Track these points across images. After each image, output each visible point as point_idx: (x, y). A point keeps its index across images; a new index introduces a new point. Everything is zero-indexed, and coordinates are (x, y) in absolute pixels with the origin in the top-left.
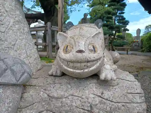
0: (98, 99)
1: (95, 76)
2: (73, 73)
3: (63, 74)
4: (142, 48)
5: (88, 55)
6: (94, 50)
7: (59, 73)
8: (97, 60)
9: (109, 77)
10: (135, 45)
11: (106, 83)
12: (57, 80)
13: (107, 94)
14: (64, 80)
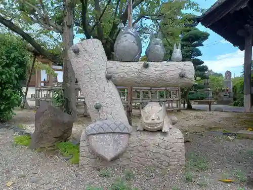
0: (161, 141)
1: (160, 130)
2: (150, 129)
3: (144, 130)
4: (235, 99)
5: (156, 121)
6: (159, 119)
7: (142, 130)
8: (160, 123)
9: (166, 131)
10: (225, 95)
11: (165, 133)
12: (142, 133)
13: (165, 139)
14: (145, 132)
